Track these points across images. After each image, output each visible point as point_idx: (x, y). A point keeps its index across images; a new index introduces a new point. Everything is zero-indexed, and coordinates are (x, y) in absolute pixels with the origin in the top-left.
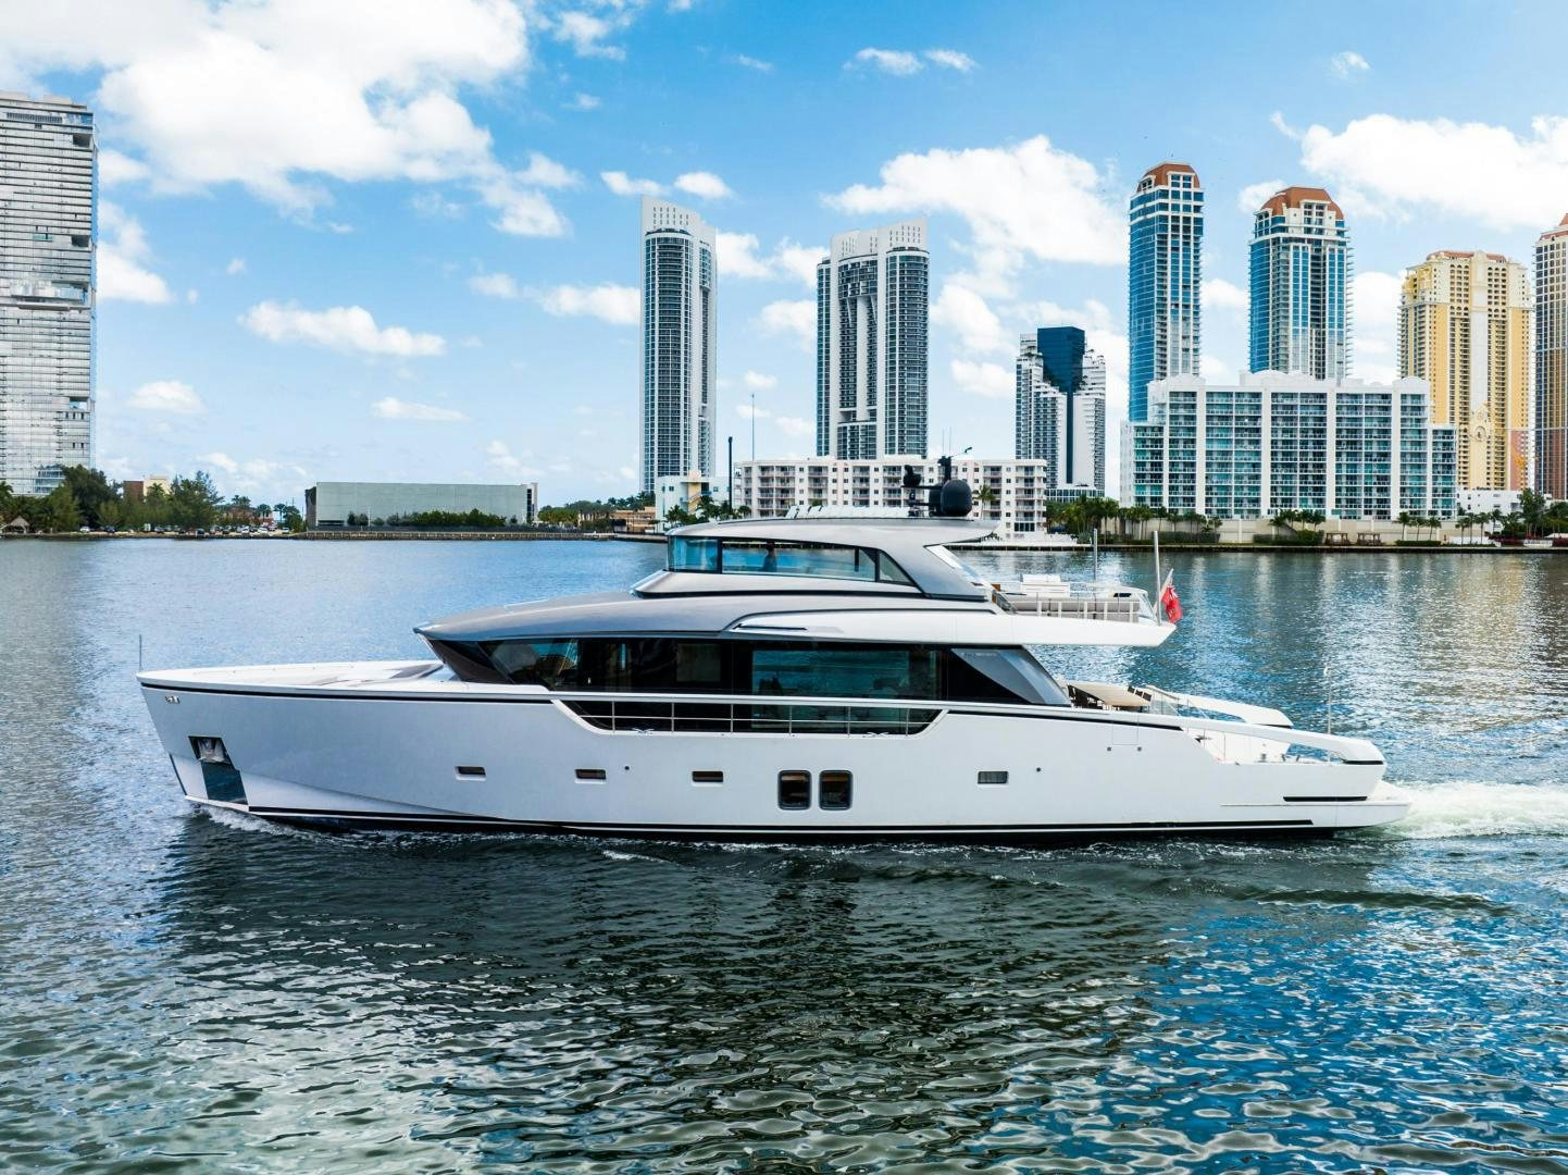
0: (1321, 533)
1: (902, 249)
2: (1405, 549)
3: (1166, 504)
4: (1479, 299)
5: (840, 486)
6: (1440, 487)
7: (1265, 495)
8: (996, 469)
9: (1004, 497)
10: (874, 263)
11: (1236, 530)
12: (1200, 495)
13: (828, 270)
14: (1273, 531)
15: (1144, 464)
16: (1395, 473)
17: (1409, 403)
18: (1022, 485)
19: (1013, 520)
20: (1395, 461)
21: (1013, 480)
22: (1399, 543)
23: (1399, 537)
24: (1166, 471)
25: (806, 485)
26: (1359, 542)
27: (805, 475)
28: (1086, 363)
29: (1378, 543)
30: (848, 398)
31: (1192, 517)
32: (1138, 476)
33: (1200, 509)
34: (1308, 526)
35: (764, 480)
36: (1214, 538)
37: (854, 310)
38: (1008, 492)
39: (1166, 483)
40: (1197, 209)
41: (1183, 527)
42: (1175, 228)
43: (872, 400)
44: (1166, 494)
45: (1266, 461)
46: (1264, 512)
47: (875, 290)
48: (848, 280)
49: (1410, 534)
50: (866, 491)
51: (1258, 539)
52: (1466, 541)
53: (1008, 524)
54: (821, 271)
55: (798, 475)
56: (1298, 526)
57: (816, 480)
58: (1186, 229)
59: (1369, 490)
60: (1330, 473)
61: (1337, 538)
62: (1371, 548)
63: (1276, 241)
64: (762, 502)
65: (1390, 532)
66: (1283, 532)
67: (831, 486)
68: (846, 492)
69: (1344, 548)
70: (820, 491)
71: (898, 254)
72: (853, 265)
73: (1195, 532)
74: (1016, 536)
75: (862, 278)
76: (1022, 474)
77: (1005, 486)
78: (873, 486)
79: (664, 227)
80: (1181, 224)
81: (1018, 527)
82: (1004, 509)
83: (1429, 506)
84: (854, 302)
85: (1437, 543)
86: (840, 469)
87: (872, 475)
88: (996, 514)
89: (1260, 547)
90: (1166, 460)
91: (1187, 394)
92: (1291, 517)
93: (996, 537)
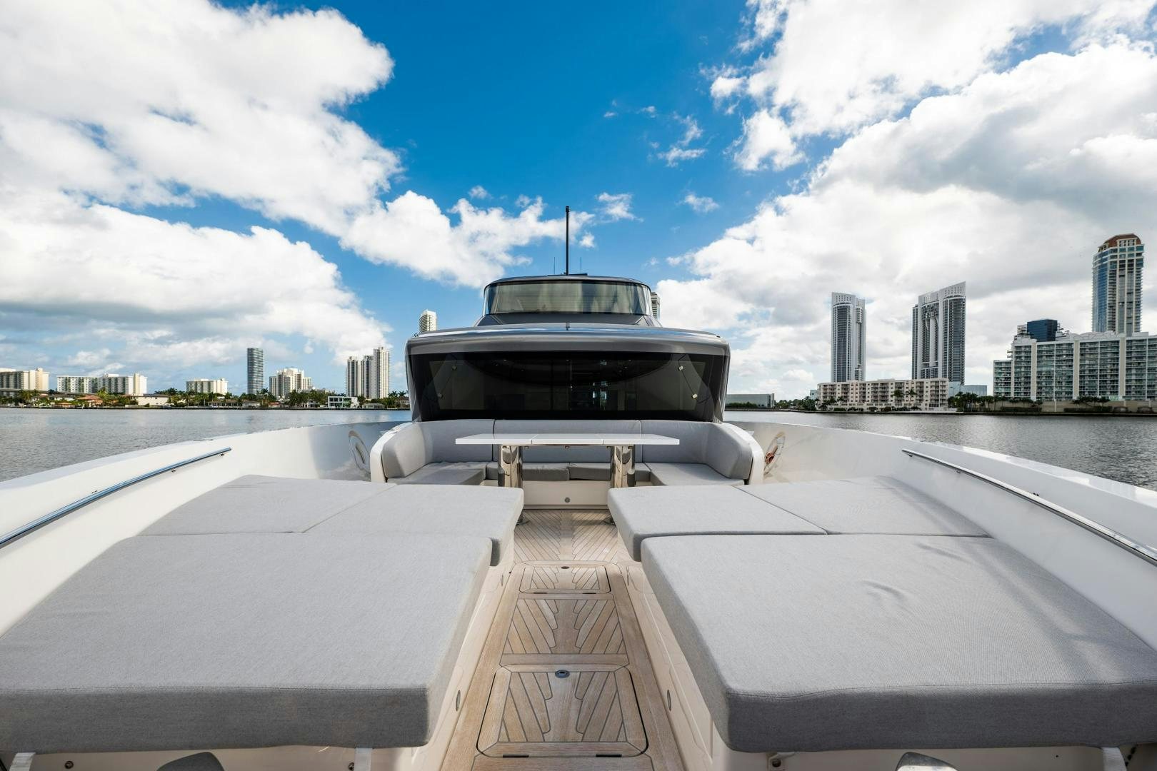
0: (1110, 408)
1: (951, 297)
3: (1012, 395)
7: (1076, 390)
9: (925, 394)
10: (938, 304)
11: (1053, 406)
12: (1033, 391)
13: (917, 309)
14: (1078, 406)
19: (928, 403)
24: (1013, 381)
26: (1138, 412)
28: (1057, 335)
29: (1152, 412)
30: (926, 358)
31: (1026, 401)
33: (1033, 398)
34: (1101, 404)
35: (825, 389)
36: (1038, 410)
37: (929, 324)
38: (927, 392)
39: (1013, 385)
40: (1139, 254)
41: (1020, 405)
42: (1122, 266)
43: (936, 360)
44: (1012, 391)
45: (1076, 374)
46: (1073, 397)
47: (937, 315)
48: (926, 312)
50: (865, 393)
51: (1066, 410)
53: (926, 405)
54: (914, 310)
55: (837, 387)
56: (1093, 404)
57: (845, 389)
58: (1131, 266)
60: (1122, 379)
61: (1122, 410)
62: (1146, 416)
64: (824, 397)
66: (1084, 407)
67: (851, 391)
68: (857, 393)
69: (1126, 414)
70: (847, 393)
71: (948, 299)
72: (928, 306)
73: (1026, 407)
74: (930, 409)
75: (932, 311)
76: (934, 384)
77: (925, 389)
78: (867, 391)
80: (1126, 263)
81: (931, 405)
82: (925, 398)
84: (929, 321)
86: (854, 385)
87: (867, 387)
88: (921, 400)
89: (1068, 414)
90: (1013, 376)
91: (1026, 347)
92: (1088, 399)
93: (920, 409)
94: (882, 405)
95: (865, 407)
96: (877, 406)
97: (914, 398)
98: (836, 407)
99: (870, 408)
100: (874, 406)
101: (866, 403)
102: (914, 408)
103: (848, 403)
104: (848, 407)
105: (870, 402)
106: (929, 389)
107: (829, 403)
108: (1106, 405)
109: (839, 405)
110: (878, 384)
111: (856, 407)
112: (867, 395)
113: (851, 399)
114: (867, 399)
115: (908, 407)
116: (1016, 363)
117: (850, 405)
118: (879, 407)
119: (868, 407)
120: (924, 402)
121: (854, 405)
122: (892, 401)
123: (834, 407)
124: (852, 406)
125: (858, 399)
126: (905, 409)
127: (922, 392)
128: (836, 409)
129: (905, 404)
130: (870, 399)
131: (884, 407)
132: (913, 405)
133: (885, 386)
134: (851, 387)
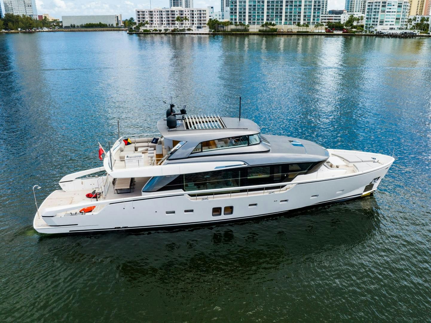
0: (277, 29)
2: (299, 34)
3: (238, 21)
5: (156, 16)
6: (316, 15)
7: (265, 18)
8: (193, 11)
11: (254, 28)
12: (247, 18)
14: (264, 28)
15: (232, 9)
16: (302, 11)
18: (199, 15)
19: (197, 25)
20: (303, 7)
21: (197, 14)
22: (298, 32)
23: (297, 30)
24: (238, 11)
25: (148, 16)
26: (288, 32)
27: (148, 13)
29: (292, 32)
31: (244, 25)
32: (231, 12)
33: (247, 22)
36: (248, 30)
38: (196, 18)
39: (238, 14)
41: (239, 27)
44: (238, 18)
45: (265, 7)
49: (300, 29)
50: (162, 18)
51: (260, 31)
52: (317, 31)
53: (195, 27)
57: (151, 14)
60: (284, 11)
61: (282, 30)
62: (289, 34)
65: (294, 28)
66: (267, 29)
67: (154, 16)
68: (158, 18)
69: (282, 34)
70: (152, 18)
73: (242, 28)
74: (197, 30)
76: (199, 12)
77: (195, 16)
78: (163, 16)
81: (198, 27)
82: (195, 22)
85: (308, 32)
86: (156, 12)
87: (163, 13)
90: (238, 7)
93: (192, 30)
94: (172, 27)
95: (163, 28)
96: (169, 28)
97: (189, 22)
98: (146, 28)
100: (168, 28)
101: (163, 25)
102: (189, 30)
103: (153, 25)
104: (153, 28)
105: (165, 25)
107: (141, 25)
108: (275, 27)
109: (148, 27)
110: (169, 11)
111: (158, 28)
112: (164, 19)
113: (154, 22)
114: (164, 22)
115: (186, 29)
117: (154, 27)
120: (194, 25)
121: (156, 27)
122: (177, 24)
124: (155, 28)
125: (158, 23)
127: (193, 17)
128: (145, 31)
129: (185, 27)
131: (173, 28)
132: (188, 28)
133: (173, 13)
134: (154, 13)
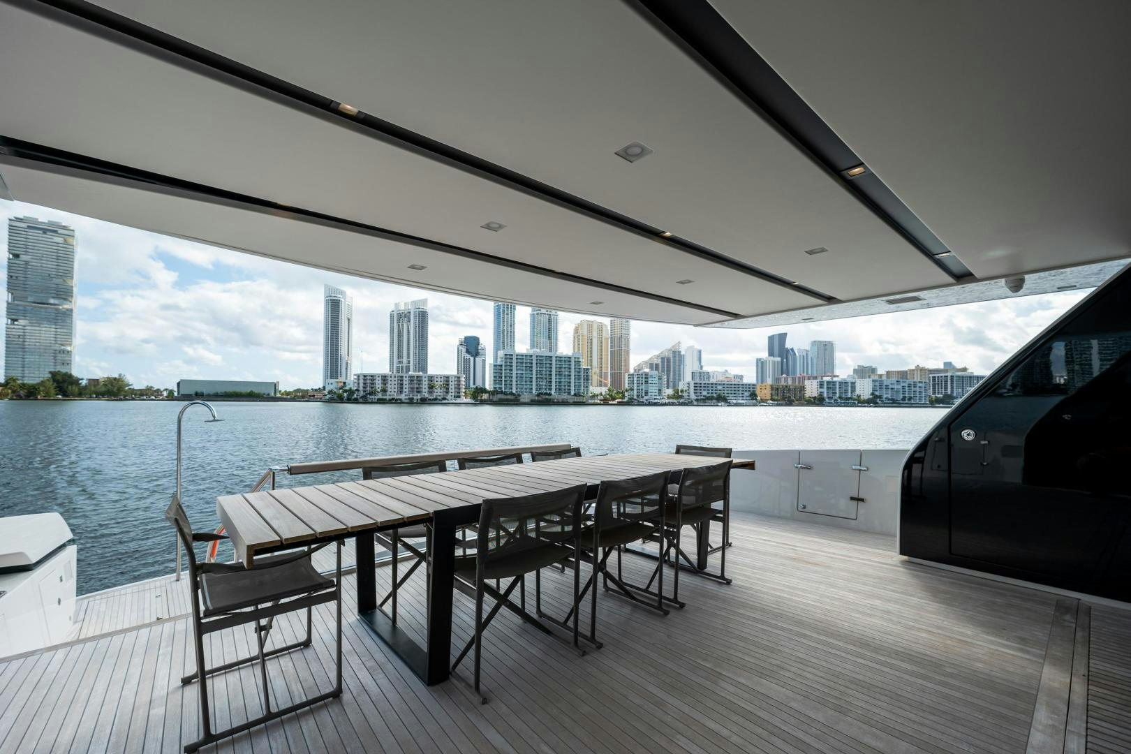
3: (503, 389)
4: (595, 334)
5: (393, 383)
6: (585, 386)
7: (534, 387)
8: (448, 377)
9: (450, 387)
10: (410, 312)
12: (514, 387)
13: (393, 314)
14: (534, 398)
15: (497, 377)
16: (572, 381)
17: (576, 360)
18: (456, 383)
19: (453, 394)
20: (573, 377)
21: (454, 381)
22: (574, 402)
23: (573, 400)
24: (503, 379)
25: (380, 382)
27: (380, 378)
28: (480, 348)
30: (400, 356)
31: (512, 394)
32: (494, 380)
33: (514, 392)
34: (547, 397)
35: (364, 380)
36: (518, 400)
37: (403, 328)
38: (452, 385)
39: (503, 383)
41: (509, 397)
42: (508, 308)
43: (408, 357)
44: (503, 386)
45: (534, 376)
46: (534, 392)
47: (410, 321)
48: (400, 318)
49: (577, 399)
50: (402, 384)
51: (532, 401)
53: (452, 396)
54: (391, 314)
55: (377, 379)
56: (544, 396)
57: (384, 380)
58: (511, 308)
59: (565, 386)
60: (554, 381)
63: (537, 314)
64: (364, 387)
65: (571, 398)
66: (540, 399)
67: (390, 383)
68: (395, 385)
69: (558, 404)
70: (385, 384)
72: (402, 313)
73: (512, 398)
74: (454, 399)
75: (405, 317)
76: (456, 379)
77: (451, 383)
78: (404, 383)
79: (333, 295)
82: (450, 391)
83: (582, 391)
84: (403, 325)
88: (447, 393)
89: (533, 403)
90: (503, 375)
91: (510, 355)
92: (542, 394)
93: (448, 400)
94: (417, 395)
95: (403, 397)
96: (413, 397)
99: (409, 399)
100: (411, 397)
101: (404, 394)
103: (388, 393)
104: (389, 397)
105: (408, 393)
106: (453, 383)
107: (371, 394)
108: (550, 397)
109: (380, 396)
110: (414, 377)
111: (396, 397)
112: (404, 387)
113: (389, 390)
114: (404, 390)
115: (439, 398)
116: (505, 366)
117: (391, 395)
118: (415, 397)
119: (407, 397)
120: (450, 394)
121: (393, 395)
122: (425, 392)
123: (376, 397)
124: (392, 397)
125: (396, 390)
126: (436, 399)
127: (448, 385)
128: (379, 400)
129: (436, 396)
130: (407, 390)
131: (419, 397)
132: (442, 397)
133: (420, 380)
134: (390, 379)
